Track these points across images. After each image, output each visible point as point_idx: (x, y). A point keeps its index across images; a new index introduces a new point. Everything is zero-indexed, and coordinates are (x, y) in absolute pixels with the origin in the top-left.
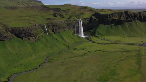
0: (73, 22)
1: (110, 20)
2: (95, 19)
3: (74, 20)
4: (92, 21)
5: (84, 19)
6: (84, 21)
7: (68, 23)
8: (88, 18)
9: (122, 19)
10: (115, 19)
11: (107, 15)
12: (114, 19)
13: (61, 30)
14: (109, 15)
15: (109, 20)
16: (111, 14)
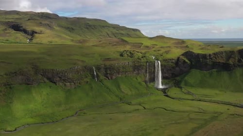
0: (145, 64)
1: (211, 63)
2: (184, 61)
3: (147, 62)
4: (180, 63)
5: (165, 60)
6: (166, 64)
7: (135, 66)
8: (173, 59)
9: (231, 62)
10: (219, 62)
11: (206, 55)
12: (217, 61)
13: (120, 76)
14: (210, 55)
15: (208, 63)
16: (214, 54)
